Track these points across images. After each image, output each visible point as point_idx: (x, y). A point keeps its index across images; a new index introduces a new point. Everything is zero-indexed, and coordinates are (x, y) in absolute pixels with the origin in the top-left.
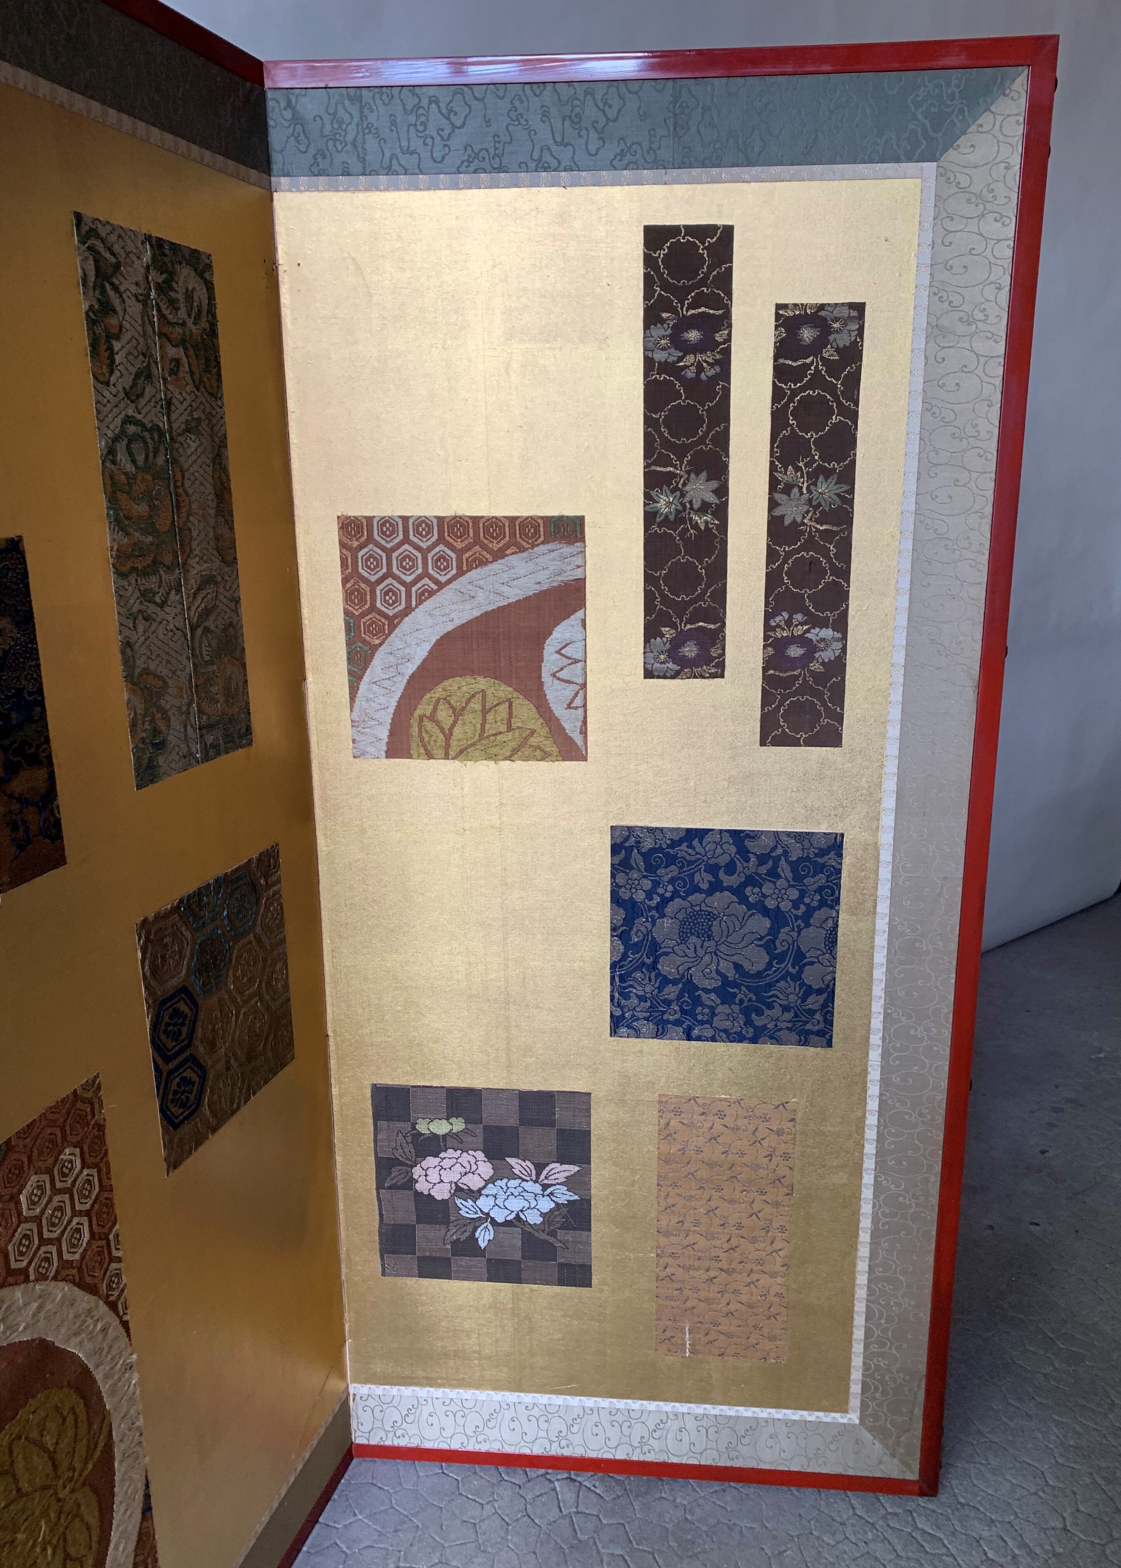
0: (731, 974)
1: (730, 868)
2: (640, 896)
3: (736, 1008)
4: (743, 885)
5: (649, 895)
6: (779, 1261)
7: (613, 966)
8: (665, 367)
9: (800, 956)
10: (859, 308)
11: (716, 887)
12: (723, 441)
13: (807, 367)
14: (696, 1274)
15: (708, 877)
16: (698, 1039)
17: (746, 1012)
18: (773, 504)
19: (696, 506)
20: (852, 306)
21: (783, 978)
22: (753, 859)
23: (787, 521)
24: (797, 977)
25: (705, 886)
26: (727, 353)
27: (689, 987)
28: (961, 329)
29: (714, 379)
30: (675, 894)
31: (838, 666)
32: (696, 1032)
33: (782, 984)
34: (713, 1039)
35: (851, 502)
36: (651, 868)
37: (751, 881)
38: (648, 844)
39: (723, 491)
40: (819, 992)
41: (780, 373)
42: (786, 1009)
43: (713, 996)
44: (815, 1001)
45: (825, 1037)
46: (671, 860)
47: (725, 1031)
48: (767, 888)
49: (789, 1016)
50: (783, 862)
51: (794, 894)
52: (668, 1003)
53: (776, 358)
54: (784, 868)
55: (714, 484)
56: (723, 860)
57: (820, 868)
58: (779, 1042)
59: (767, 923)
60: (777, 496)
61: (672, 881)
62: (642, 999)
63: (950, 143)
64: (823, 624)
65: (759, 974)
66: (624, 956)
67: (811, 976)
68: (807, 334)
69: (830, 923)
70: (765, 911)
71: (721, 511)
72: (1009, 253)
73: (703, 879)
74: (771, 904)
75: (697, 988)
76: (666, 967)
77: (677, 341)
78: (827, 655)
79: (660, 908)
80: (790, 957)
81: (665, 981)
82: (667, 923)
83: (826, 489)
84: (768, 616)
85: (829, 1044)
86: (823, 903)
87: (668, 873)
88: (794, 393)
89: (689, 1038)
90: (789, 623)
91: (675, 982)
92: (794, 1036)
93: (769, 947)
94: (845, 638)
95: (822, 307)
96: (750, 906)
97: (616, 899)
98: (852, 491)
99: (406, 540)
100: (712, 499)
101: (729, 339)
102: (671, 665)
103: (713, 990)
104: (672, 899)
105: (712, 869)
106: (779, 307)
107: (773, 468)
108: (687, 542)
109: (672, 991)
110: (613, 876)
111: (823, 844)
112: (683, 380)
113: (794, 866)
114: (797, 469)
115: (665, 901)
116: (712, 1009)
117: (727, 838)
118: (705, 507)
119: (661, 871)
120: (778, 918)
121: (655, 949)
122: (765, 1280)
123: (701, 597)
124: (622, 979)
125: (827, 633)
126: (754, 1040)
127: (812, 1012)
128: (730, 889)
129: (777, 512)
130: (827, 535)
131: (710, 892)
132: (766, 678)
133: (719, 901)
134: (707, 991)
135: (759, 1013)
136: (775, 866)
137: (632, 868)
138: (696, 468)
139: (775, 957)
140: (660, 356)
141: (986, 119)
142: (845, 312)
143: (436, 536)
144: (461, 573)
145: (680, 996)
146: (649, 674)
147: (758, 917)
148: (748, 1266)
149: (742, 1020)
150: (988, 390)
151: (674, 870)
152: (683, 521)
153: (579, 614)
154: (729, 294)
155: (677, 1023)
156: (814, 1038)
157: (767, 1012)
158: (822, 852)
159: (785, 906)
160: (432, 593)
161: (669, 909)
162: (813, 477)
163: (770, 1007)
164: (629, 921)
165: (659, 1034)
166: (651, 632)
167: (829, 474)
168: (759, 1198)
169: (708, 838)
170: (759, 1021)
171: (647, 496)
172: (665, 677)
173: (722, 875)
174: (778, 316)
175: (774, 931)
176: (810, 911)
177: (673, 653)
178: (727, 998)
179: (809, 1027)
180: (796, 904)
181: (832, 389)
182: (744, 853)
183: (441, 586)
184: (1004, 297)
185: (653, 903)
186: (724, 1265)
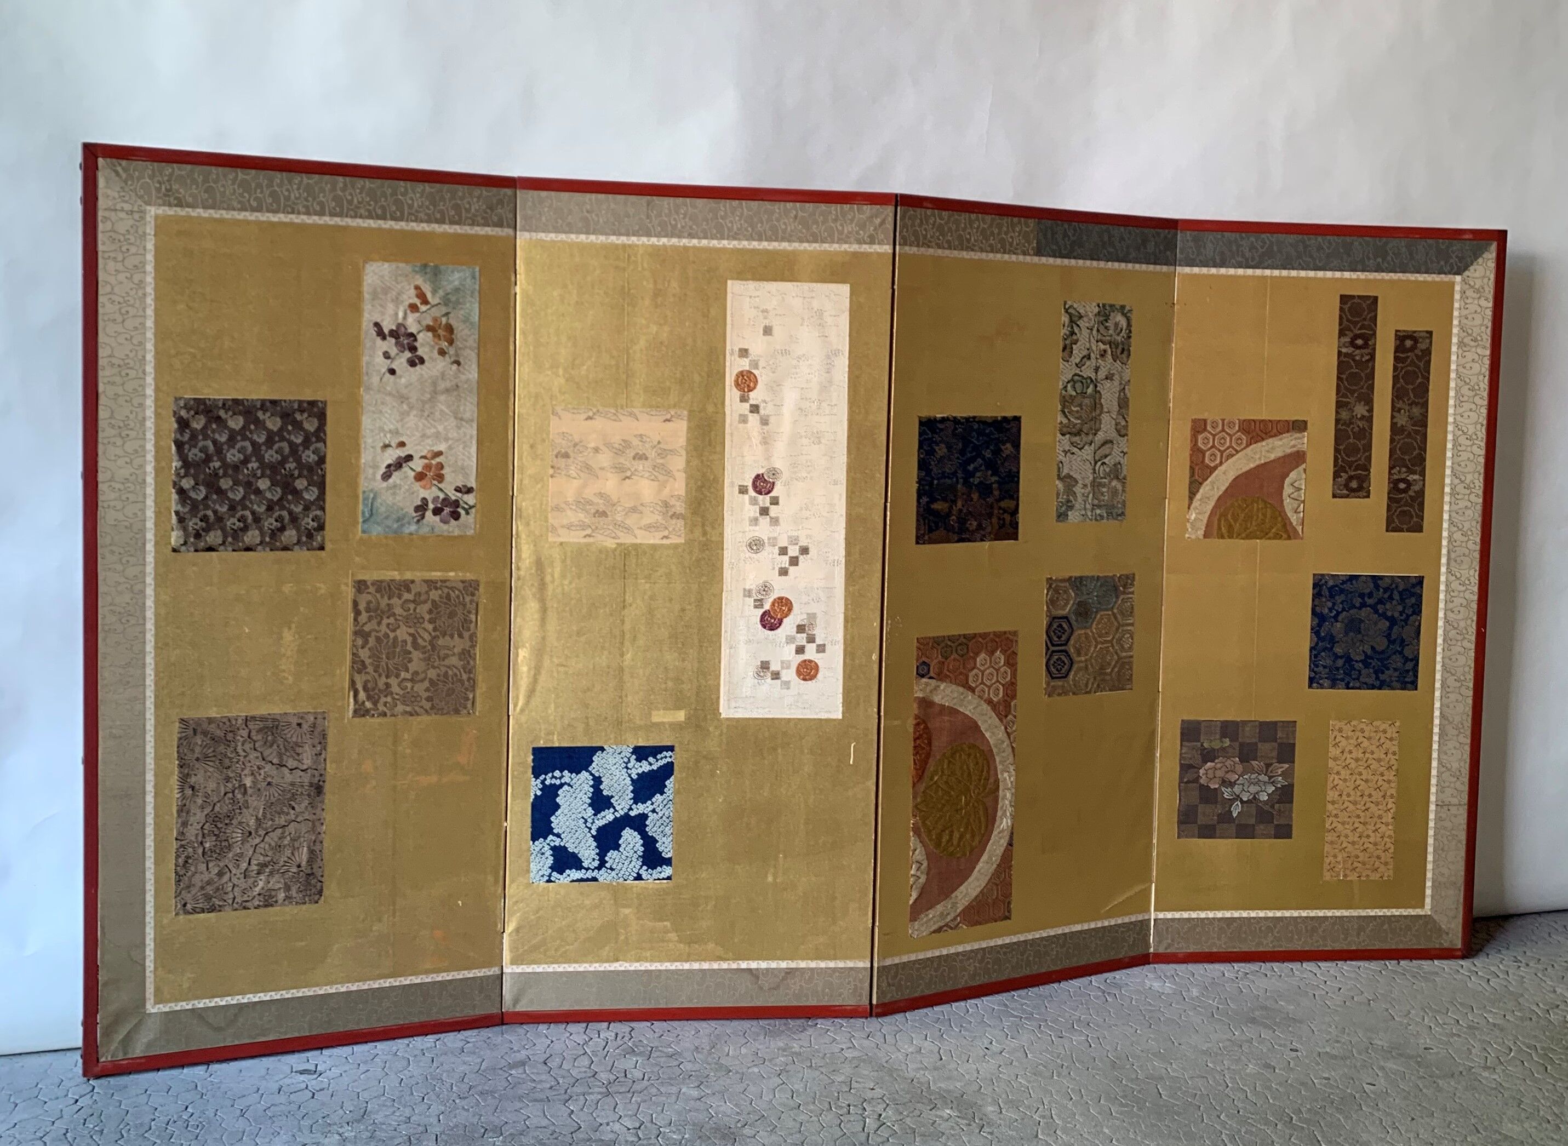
0: (1369, 652)
1: (1370, 595)
2: (1326, 611)
3: (1371, 671)
4: (1377, 603)
5: (1330, 610)
6: (1390, 815)
7: (1312, 649)
8: (1346, 355)
9: (1403, 641)
10: (1430, 333)
11: (1363, 605)
12: (1372, 388)
13: (1408, 357)
14: (1347, 826)
15: (1360, 600)
16: (1352, 688)
17: (1376, 672)
18: (1393, 417)
19: (1359, 416)
20: (1427, 332)
21: (1395, 653)
22: (1381, 590)
23: (1399, 425)
24: (1401, 653)
25: (1358, 605)
26: (1374, 349)
27: (1349, 660)
28: (1473, 344)
29: (1368, 361)
30: (1344, 610)
31: (1421, 493)
32: (1351, 685)
33: (1394, 657)
34: (1359, 688)
35: (1426, 417)
36: (1332, 596)
37: (1380, 601)
38: (1331, 583)
39: (1371, 410)
40: (1412, 660)
41: (1396, 359)
42: (1395, 670)
43: (1360, 665)
44: (1410, 665)
45: (1414, 685)
46: (1342, 591)
47: (1365, 683)
48: (1388, 606)
49: (1397, 674)
50: (1395, 592)
51: (1400, 608)
52: (1337, 669)
53: (1395, 352)
54: (1396, 596)
55: (1367, 408)
56: (1367, 591)
57: (1413, 594)
58: (1393, 688)
59: (1388, 624)
60: (1395, 414)
61: (1342, 603)
62: (1325, 667)
63: (1466, 268)
64: (1414, 473)
65: (1383, 652)
66: (1317, 644)
67: (1408, 652)
68: (1408, 343)
69: (1417, 623)
70: (1387, 618)
71: (1370, 420)
72: (1490, 313)
73: (1357, 601)
74: (1389, 614)
75: (1353, 660)
76: (1338, 650)
77: (1352, 344)
78: (1417, 488)
79: (1335, 618)
80: (1398, 641)
81: (1337, 657)
82: (1339, 625)
83: (1416, 411)
84: (1391, 468)
85: (1416, 689)
86: (1414, 613)
87: (1339, 599)
88: (1402, 368)
89: (1348, 688)
90: (1399, 472)
91: (1341, 657)
92: (1398, 685)
93: (1388, 636)
94: (1424, 480)
95: (1415, 332)
96: (1380, 615)
97: (1314, 613)
98: (1427, 412)
99: (1223, 430)
100: (1366, 414)
101: (1375, 344)
102: (1345, 492)
103: (1361, 661)
104: (1341, 612)
105: (1362, 596)
106: (1397, 331)
107: (1393, 401)
108: (1354, 433)
109: (1340, 663)
110: (1313, 600)
111: (1414, 581)
112: (1354, 360)
113: (1401, 593)
114: (1404, 402)
115: (1338, 613)
116: (1360, 671)
117: (1369, 579)
118: (1363, 417)
119: (1337, 597)
120: (1393, 621)
121: (1332, 639)
122: (1383, 828)
123: (1360, 459)
124: (1316, 656)
125: (1416, 477)
126: (1380, 688)
127: (1408, 671)
128: (1370, 606)
129: (1395, 420)
130: (1417, 432)
131: (1360, 608)
132: (1389, 498)
133: (1365, 612)
134: (1357, 661)
135: (1383, 673)
136: (1392, 593)
137: (1322, 595)
138: (1359, 399)
139: (1391, 642)
140: (1344, 350)
141: (1480, 260)
142: (1425, 334)
143: (1237, 428)
144: (1247, 446)
145: (1344, 665)
146: (1334, 496)
147: (1384, 621)
148: (1375, 819)
149: (1374, 676)
150: (1483, 370)
151: (1343, 597)
152: (1351, 423)
153: (1304, 466)
154: (1376, 325)
155: (1342, 680)
156: (1409, 686)
157: (1387, 672)
158: (1414, 586)
159: (1396, 615)
160: (1233, 456)
161: (1340, 618)
162: (1410, 405)
163: (1388, 669)
164: (1320, 625)
165: (1333, 686)
166: (1336, 475)
167: (1417, 404)
168: (1380, 778)
169: (1361, 579)
170: (1382, 677)
171: (1337, 412)
172: (1342, 497)
173: (1366, 599)
174: (1396, 335)
175: (1390, 628)
176: (1408, 617)
177: (1346, 486)
178: (1367, 665)
179: (1407, 680)
180: (1401, 613)
181: (1419, 368)
182: (1377, 587)
183: (1237, 452)
184: (1489, 331)
185: (1332, 615)
186: (1362, 820)
